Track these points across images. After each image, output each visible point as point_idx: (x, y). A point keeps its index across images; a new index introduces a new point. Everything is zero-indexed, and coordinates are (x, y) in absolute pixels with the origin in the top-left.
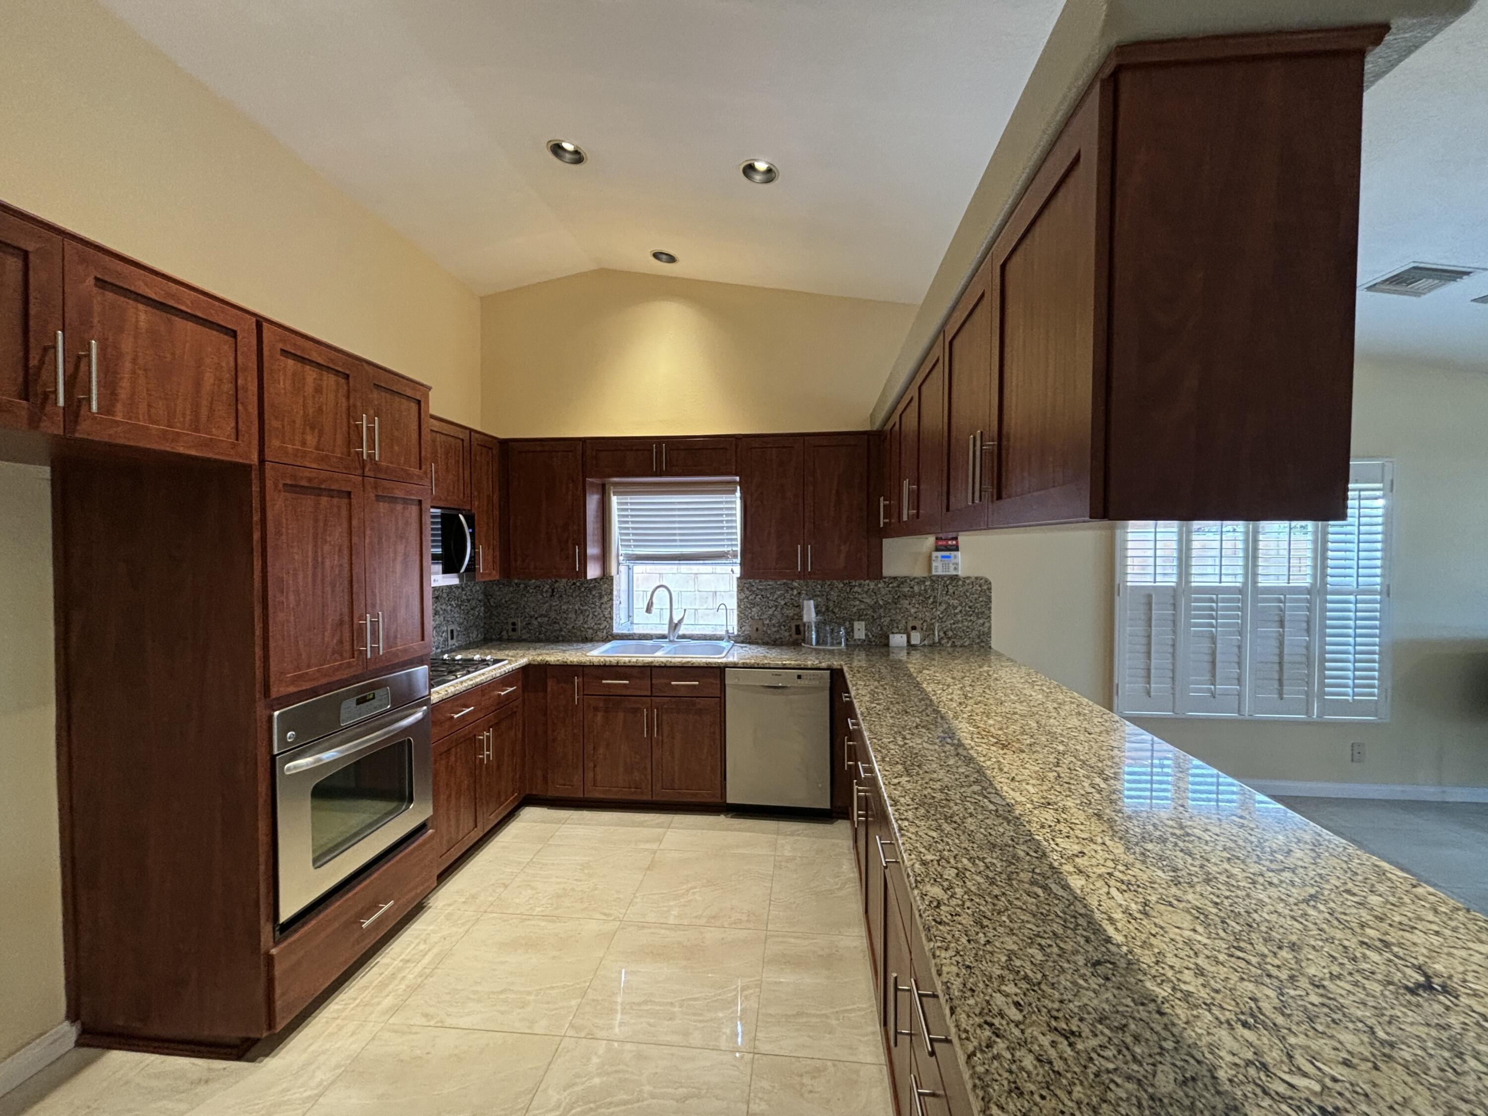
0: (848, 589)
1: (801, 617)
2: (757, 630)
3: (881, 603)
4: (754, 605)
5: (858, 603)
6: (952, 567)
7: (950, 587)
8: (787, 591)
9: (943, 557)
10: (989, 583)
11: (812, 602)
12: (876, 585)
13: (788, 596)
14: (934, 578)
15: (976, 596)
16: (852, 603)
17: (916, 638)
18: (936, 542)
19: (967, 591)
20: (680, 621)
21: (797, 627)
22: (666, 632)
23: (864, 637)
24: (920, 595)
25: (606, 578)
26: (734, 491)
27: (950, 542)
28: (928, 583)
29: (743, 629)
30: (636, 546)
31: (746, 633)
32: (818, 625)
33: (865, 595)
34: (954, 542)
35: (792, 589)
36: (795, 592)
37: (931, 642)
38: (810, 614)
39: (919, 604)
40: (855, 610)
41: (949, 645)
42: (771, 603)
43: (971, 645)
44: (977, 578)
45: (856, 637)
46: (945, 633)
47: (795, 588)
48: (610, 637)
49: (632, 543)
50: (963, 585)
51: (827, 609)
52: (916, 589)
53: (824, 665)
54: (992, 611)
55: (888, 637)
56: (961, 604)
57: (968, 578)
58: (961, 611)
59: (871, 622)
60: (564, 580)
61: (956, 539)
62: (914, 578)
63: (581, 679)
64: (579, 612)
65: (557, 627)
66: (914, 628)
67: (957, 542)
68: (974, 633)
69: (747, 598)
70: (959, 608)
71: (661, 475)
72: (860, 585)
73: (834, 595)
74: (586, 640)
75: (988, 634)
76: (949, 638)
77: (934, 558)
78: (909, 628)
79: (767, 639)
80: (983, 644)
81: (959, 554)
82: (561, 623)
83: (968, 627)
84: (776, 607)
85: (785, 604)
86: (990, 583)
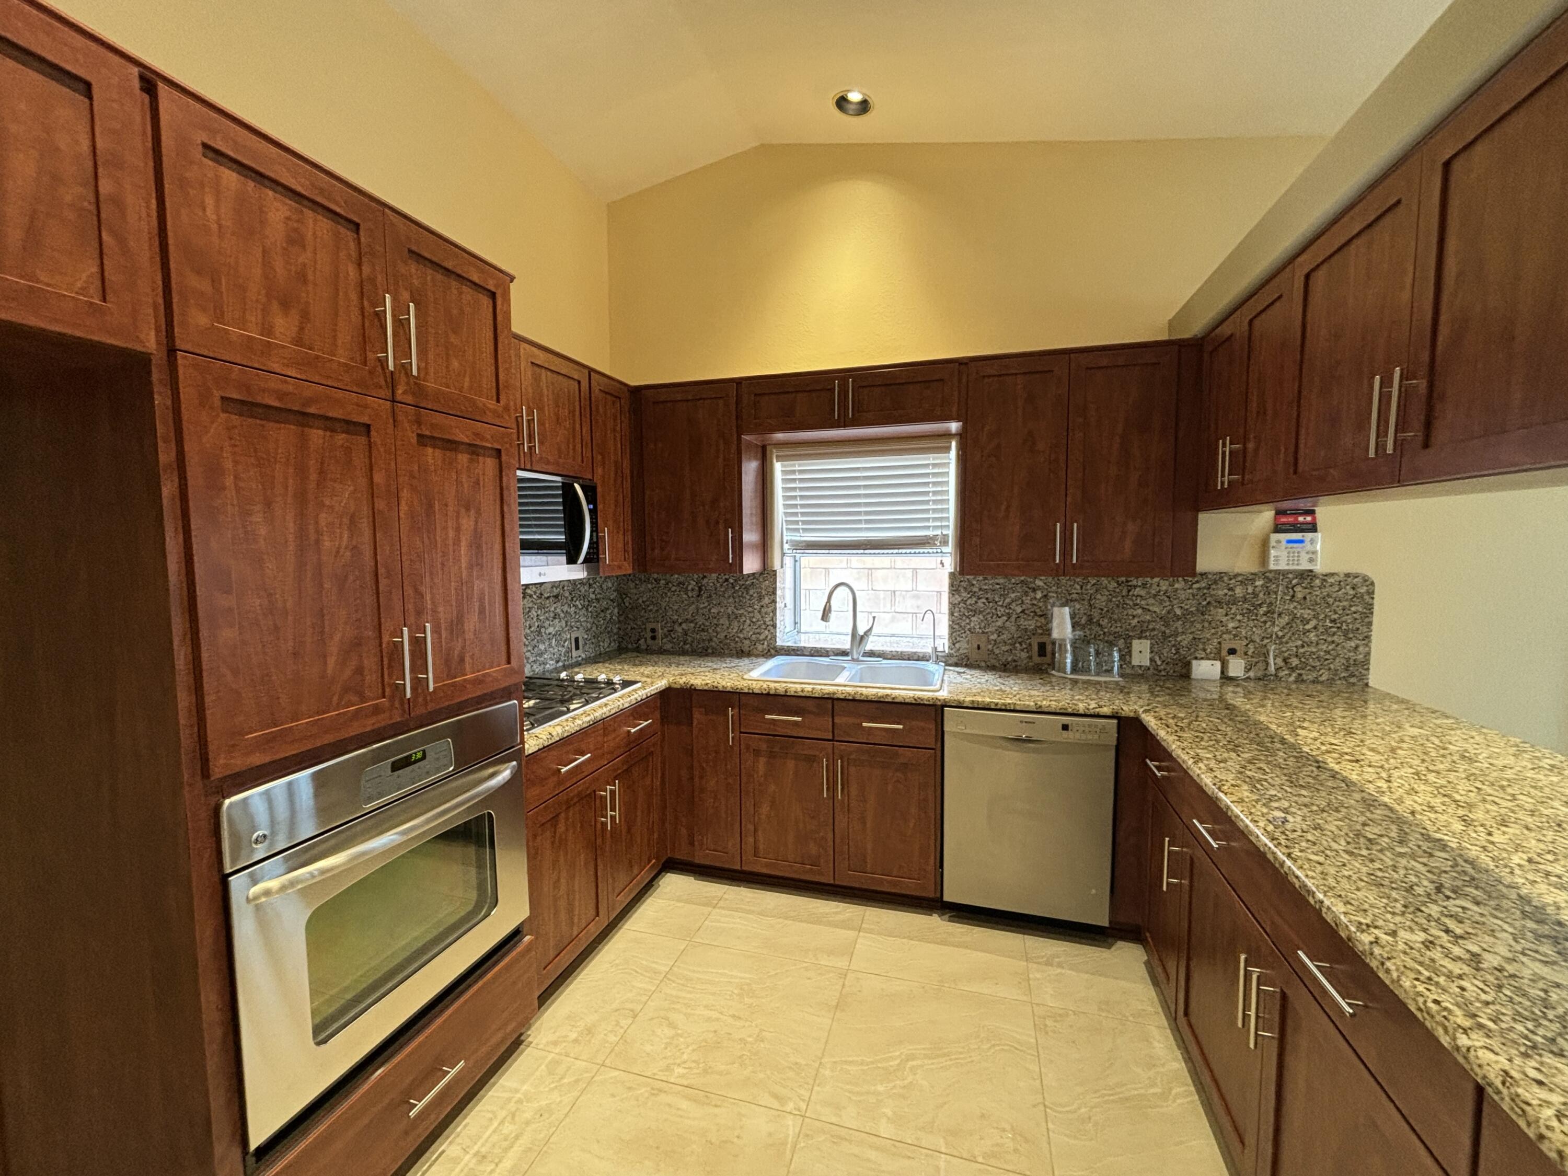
0: (1124, 593)
1: (1048, 632)
2: (979, 648)
3: (1178, 612)
4: (975, 612)
5: (1140, 611)
6: (1304, 557)
7: (1298, 589)
8: (1026, 593)
9: (1289, 542)
10: (1369, 584)
11: (1067, 610)
12: (1171, 585)
13: (1027, 600)
14: (1270, 575)
15: (1345, 603)
16: (1130, 612)
17: (1237, 667)
18: (1275, 519)
19: (1328, 595)
20: (868, 633)
21: (1042, 648)
22: (847, 646)
23: (1148, 664)
24: (1245, 600)
25: (767, 573)
26: (948, 449)
27: (1301, 519)
28: (1259, 583)
29: (957, 645)
30: (805, 530)
31: (961, 651)
32: (1074, 643)
33: (1151, 601)
34: (1309, 519)
35: (1034, 590)
36: (1039, 595)
37: (1260, 674)
38: (1063, 625)
39: (1243, 615)
40: (1134, 622)
41: (1292, 679)
42: (1001, 611)
43: (1331, 682)
44: (1347, 575)
45: (1136, 661)
46: (1285, 660)
47: (1039, 588)
48: (773, 651)
49: (800, 526)
51: (1090, 620)
52: (1239, 591)
53: (1106, 710)
54: (1374, 627)
55: (1188, 665)
56: (1317, 615)
57: (1332, 574)
58: (1315, 628)
59: (1160, 641)
60: (714, 576)
61: (1312, 512)
62: (1236, 576)
63: (737, 710)
64: (732, 617)
65: (704, 635)
66: (1232, 652)
67: (1314, 519)
68: (1338, 664)
69: (965, 602)
70: (1313, 623)
71: (845, 426)
72: (1144, 586)
73: (1101, 600)
74: (741, 654)
75: (1365, 663)
76: (1293, 669)
77: (1273, 543)
78: (1224, 653)
79: (994, 662)
80: (1353, 680)
81: (1319, 535)
82: (710, 631)
83: (1328, 652)
84: (1009, 616)
85: (1023, 611)
86: (1372, 584)
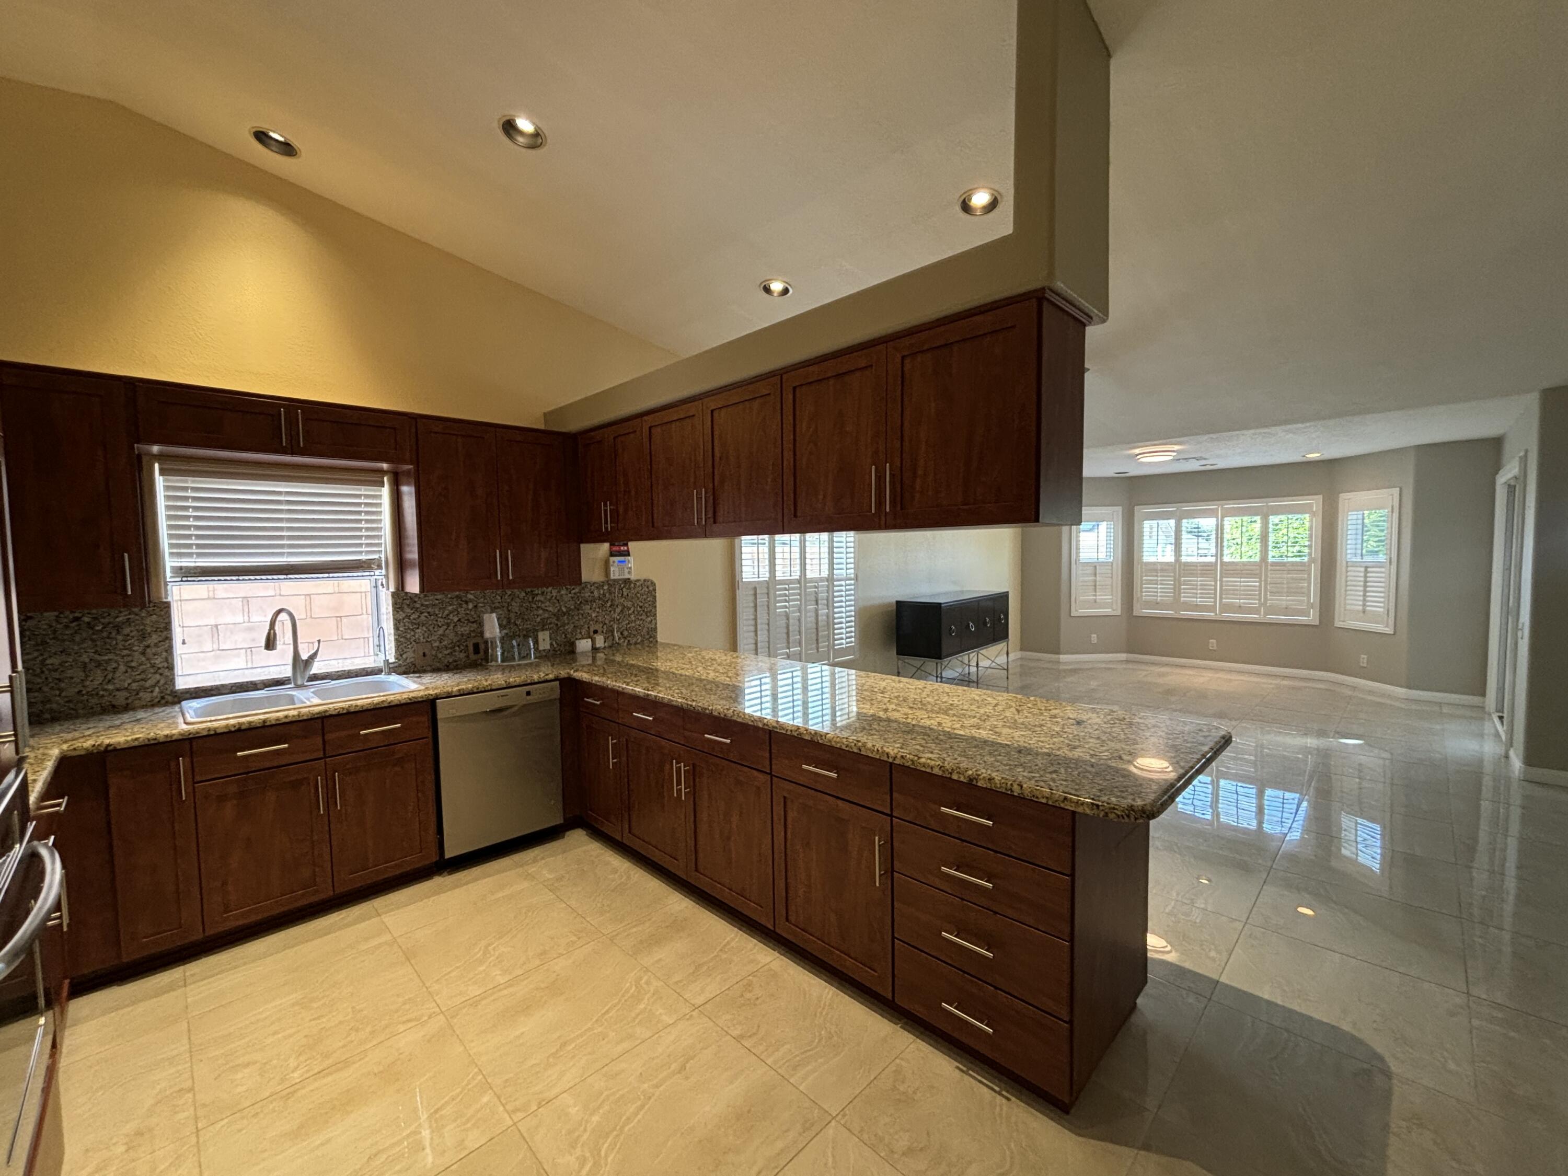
0: (530, 599)
1: (482, 633)
2: (424, 655)
3: (564, 609)
4: (419, 625)
5: (541, 612)
6: (626, 571)
7: (624, 590)
8: (461, 606)
9: (619, 562)
10: (653, 584)
11: (494, 615)
12: (559, 592)
13: (462, 611)
14: (611, 582)
15: (645, 597)
16: (535, 612)
17: (600, 641)
18: (610, 548)
19: (638, 592)
20: (313, 657)
21: (476, 648)
23: (548, 647)
24: (599, 598)
25: (155, 606)
26: (382, 484)
27: (622, 548)
28: (606, 588)
29: (404, 656)
30: (199, 555)
31: (408, 661)
32: (502, 639)
33: (547, 604)
34: (626, 548)
35: (466, 602)
36: (471, 606)
37: (610, 644)
38: (492, 627)
39: (599, 608)
40: (538, 619)
41: (625, 644)
42: (441, 621)
43: (642, 642)
44: (645, 580)
45: (541, 648)
46: (622, 634)
47: (471, 601)
48: (179, 697)
49: (194, 550)
50: (635, 588)
51: (509, 622)
52: (596, 594)
53: (551, 676)
54: (658, 609)
55: (573, 644)
56: (633, 605)
57: (638, 580)
58: (633, 612)
59: (555, 630)
61: (626, 545)
62: (594, 583)
63: (188, 759)
66: (596, 632)
67: (628, 548)
68: (645, 630)
69: (408, 617)
70: (632, 609)
71: (293, 453)
72: (542, 593)
73: (515, 606)
75: (655, 629)
76: (625, 638)
77: (611, 562)
78: (592, 633)
79: (438, 665)
80: (651, 639)
81: (631, 558)
83: (639, 625)
84: (448, 625)
85: (459, 620)
86: (655, 584)
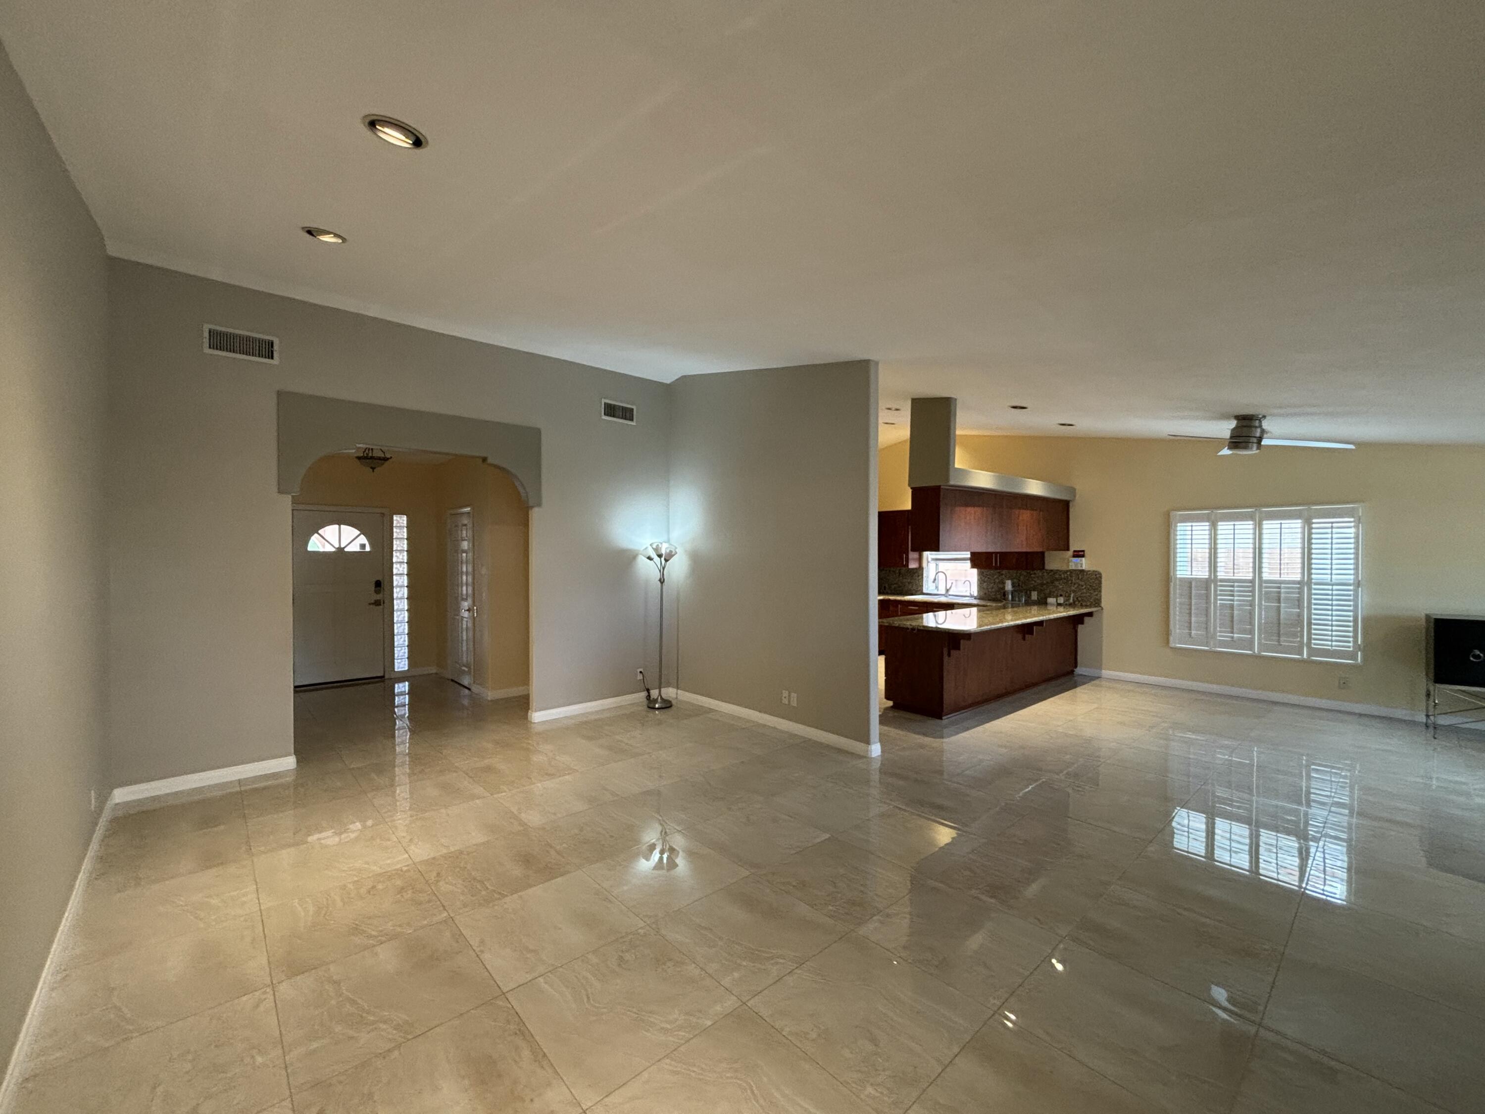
0: (1028, 575)
2: (986, 594)
3: (1044, 582)
4: (984, 582)
5: (1033, 582)
7: (1079, 575)
8: (1000, 576)
9: (1075, 560)
10: (1100, 574)
11: (1010, 582)
13: (1000, 578)
14: (1072, 571)
15: (1093, 580)
16: (1030, 582)
17: (1060, 600)
18: (1074, 553)
19: (1089, 578)
20: (950, 588)
22: (944, 592)
24: (1065, 579)
25: (921, 568)
27: (1080, 553)
28: (1068, 573)
29: (979, 593)
31: (981, 595)
32: (1012, 592)
33: (1037, 579)
36: (1004, 576)
38: (1009, 586)
39: (1063, 583)
40: (1032, 586)
41: (1079, 604)
42: (992, 581)
43: (1090, 605)
44: (1094, 571)
45: (1033, 598)
46: (1077, 598)
47: (1003, 574)
48: (919, 591)
50: (1087, 575)
51: (1019, 585)
52: (1063, 576)
54: (1102, 588)
56: (1085, 584)
57: (1089, 571)
58: (1085, 588)
59: (1040, 592)
62: (1061, 571)
63: (901, 606)
64: (910, 583)
66: (1061, 595)
67: (1084, 553)
68: (1092, 599)
69: (981, 578)
70: (1085, 586)
72: (1035, 574)
73: (1022, 578)
74: (910, 592)
75: (1100, 599)
76: (1079, 601)
78: (1059, 595)
79: (990, 598)
81: (1083, 559)
83: (1090, 595)
84: (995, 583)
85: (997, 580)
